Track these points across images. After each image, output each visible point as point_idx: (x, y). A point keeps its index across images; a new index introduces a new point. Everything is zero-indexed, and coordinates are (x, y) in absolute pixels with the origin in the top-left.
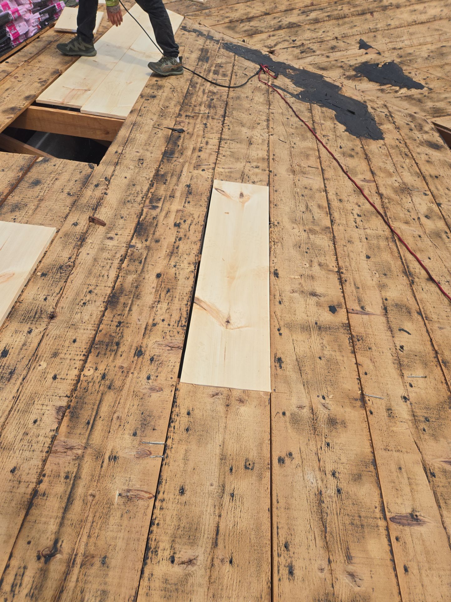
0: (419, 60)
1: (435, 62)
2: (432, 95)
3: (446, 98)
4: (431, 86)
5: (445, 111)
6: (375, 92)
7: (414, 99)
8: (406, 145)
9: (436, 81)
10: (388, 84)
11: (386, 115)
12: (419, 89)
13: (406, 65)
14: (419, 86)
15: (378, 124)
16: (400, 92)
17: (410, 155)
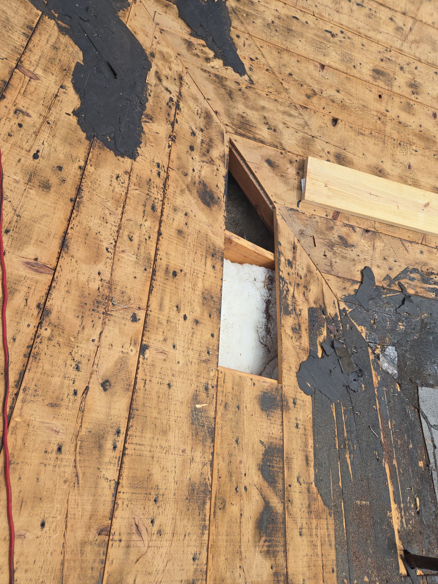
0: (259, 22)
1: (276, 38)
2: (249, 93)
3: (263, 108)
4: (254, 78)
5: (253, 129)
6: (179, 42)
7: (224, 86)
8: (164, 185)
9: (264, 71)
10: (202, 38)
11: (171, 99)
12: (238, 72)
13: (239, 19)
14: (240, 69)
15: (147, 116)
16: (212, 64)
17: (159, 210)
